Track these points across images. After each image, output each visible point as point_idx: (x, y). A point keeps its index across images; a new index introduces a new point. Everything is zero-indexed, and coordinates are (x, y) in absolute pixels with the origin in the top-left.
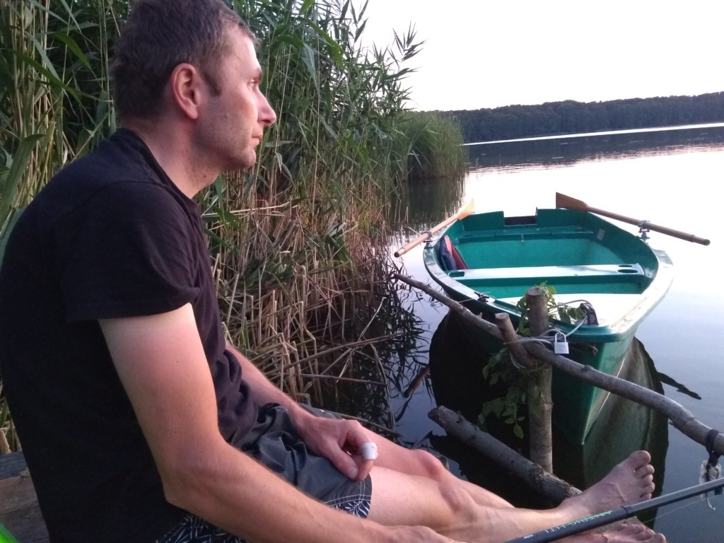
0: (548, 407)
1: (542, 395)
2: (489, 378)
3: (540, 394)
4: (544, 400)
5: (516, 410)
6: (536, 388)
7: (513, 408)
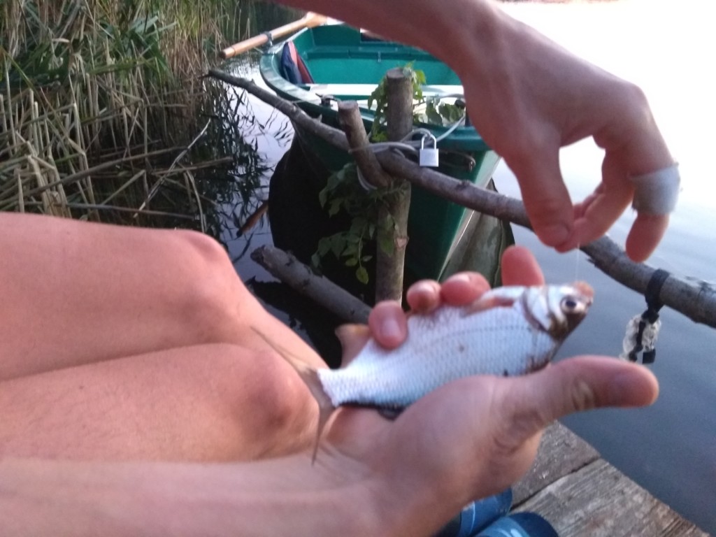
0: (402, 243)
1: (397, 227)
2: (328, 206)
3: (394, 225)
4: (398, 232)
5: (360, 248)
6: (389, 216)
7: (357, 244)
